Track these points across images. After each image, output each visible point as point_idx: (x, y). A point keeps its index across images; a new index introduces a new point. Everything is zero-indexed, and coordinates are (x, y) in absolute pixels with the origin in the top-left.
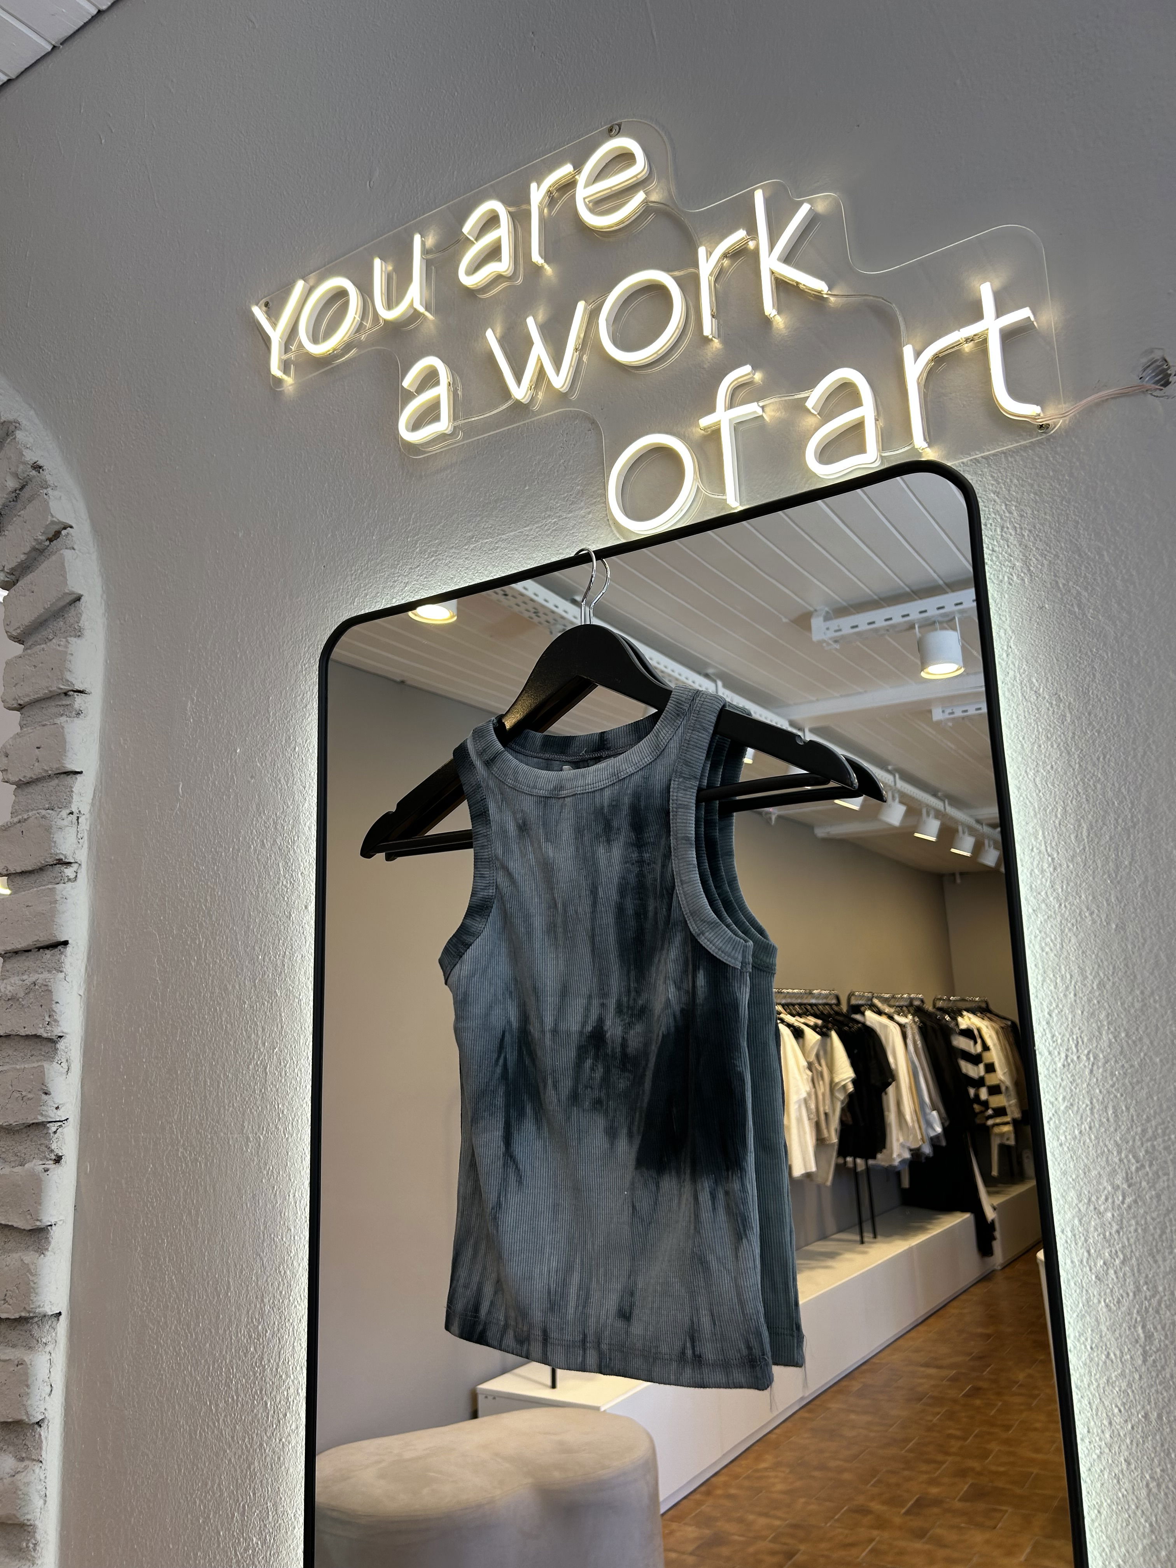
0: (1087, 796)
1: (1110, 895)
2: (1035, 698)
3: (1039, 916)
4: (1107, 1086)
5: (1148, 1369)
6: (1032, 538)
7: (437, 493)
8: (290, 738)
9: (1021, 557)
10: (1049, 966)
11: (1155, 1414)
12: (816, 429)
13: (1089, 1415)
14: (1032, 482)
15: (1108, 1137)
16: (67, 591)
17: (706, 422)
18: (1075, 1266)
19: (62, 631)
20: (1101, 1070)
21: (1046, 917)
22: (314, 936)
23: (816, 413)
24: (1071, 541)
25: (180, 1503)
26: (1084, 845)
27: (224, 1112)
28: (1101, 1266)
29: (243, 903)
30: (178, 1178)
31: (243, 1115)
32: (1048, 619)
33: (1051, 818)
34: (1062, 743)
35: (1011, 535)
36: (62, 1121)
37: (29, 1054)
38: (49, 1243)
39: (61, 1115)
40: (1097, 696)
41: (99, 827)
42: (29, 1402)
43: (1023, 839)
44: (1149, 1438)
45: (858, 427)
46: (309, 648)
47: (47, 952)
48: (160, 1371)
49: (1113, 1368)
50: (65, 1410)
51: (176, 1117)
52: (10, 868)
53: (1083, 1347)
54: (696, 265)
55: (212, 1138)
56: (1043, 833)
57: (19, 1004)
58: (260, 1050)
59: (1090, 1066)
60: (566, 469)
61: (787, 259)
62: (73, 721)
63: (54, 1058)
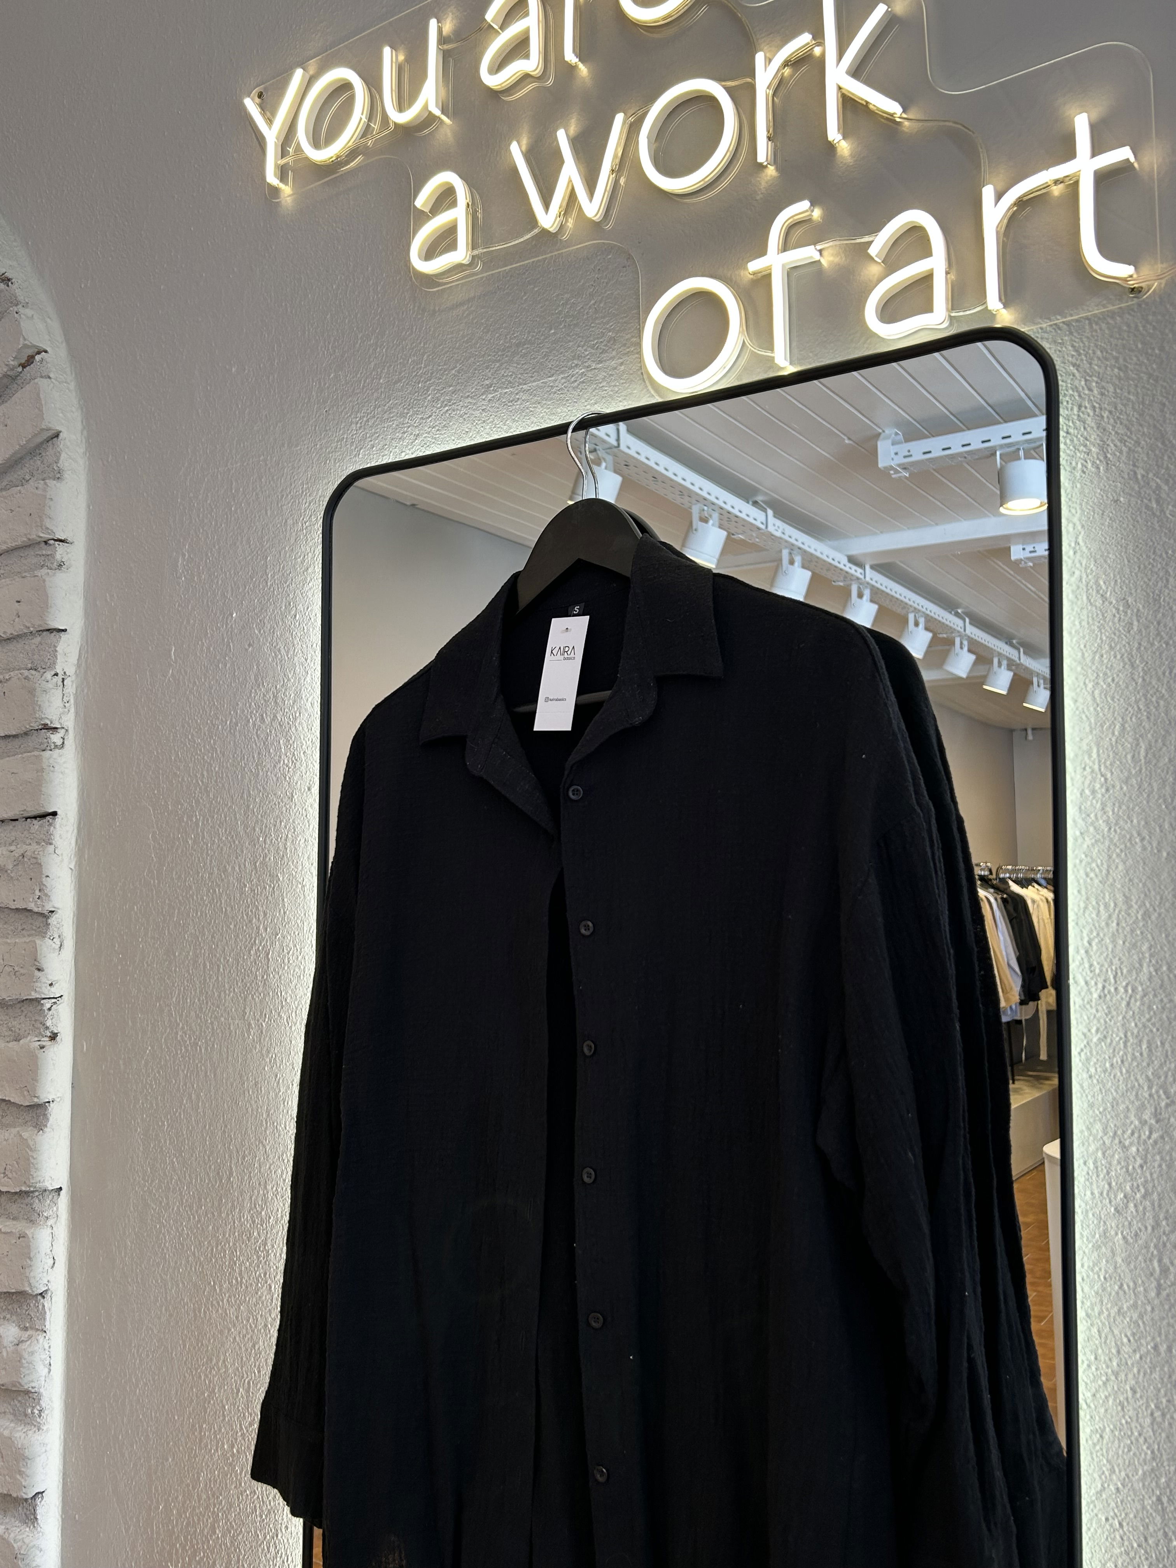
0: (1148, 713)
1: (1164, 820)
2: (1101, 602)
3: (1086, 838)
4: (1144, 1020)
5: (1161, 1302)
6: (1112, 421)
8: (290, 604)
9: (1098, 442)
10: (1092, 892)
11: (1165, 1346)
12: (880, 280)
13: (1097, 1342)
14: (1117, 355)
15: (1140, 1071)
16: (43, 427)
17: (755, 266)
18: (1094, 1198)
19: (40, 472)
20: (1138, 1003)
21: (1093, 841)
22: (318, 819)
23: (880, 261)
24: (1155, 426)
25: (185, 1377)
26: (1141, 765)
27: (225, 997)
28: (1121, 1199)
29: (242, 781)
30: (178, 1061)
31: (245, 1000)
32: (1122, 514)
33: (1107, 734)
34: (1126, 655)
35: (1089, 416)
36: (56, 998)
37: (20, 928)
38: (48, 1119)
39: (55, 992)
40: (1169, 604)
41: (86, 691)
42: (32, 1274)
43: (1076, 756)
44: (1158, 1369)
45: (926, 281)
46: (310, 504)
47: (35, 822)
48: (163, 1250)
49: (1126, 1298)
50: (69, 1282)
51: (174, 999)
53: (1096, 1276)
54: (753, 74)
55: (212, 1023)
56: (1098, 751)
57: (8, 876)
58: (261, 935)
59: (1128, 999)
60: (596, 311)
61: (856, 72)
62: (55, 573)
63: (46, 933)
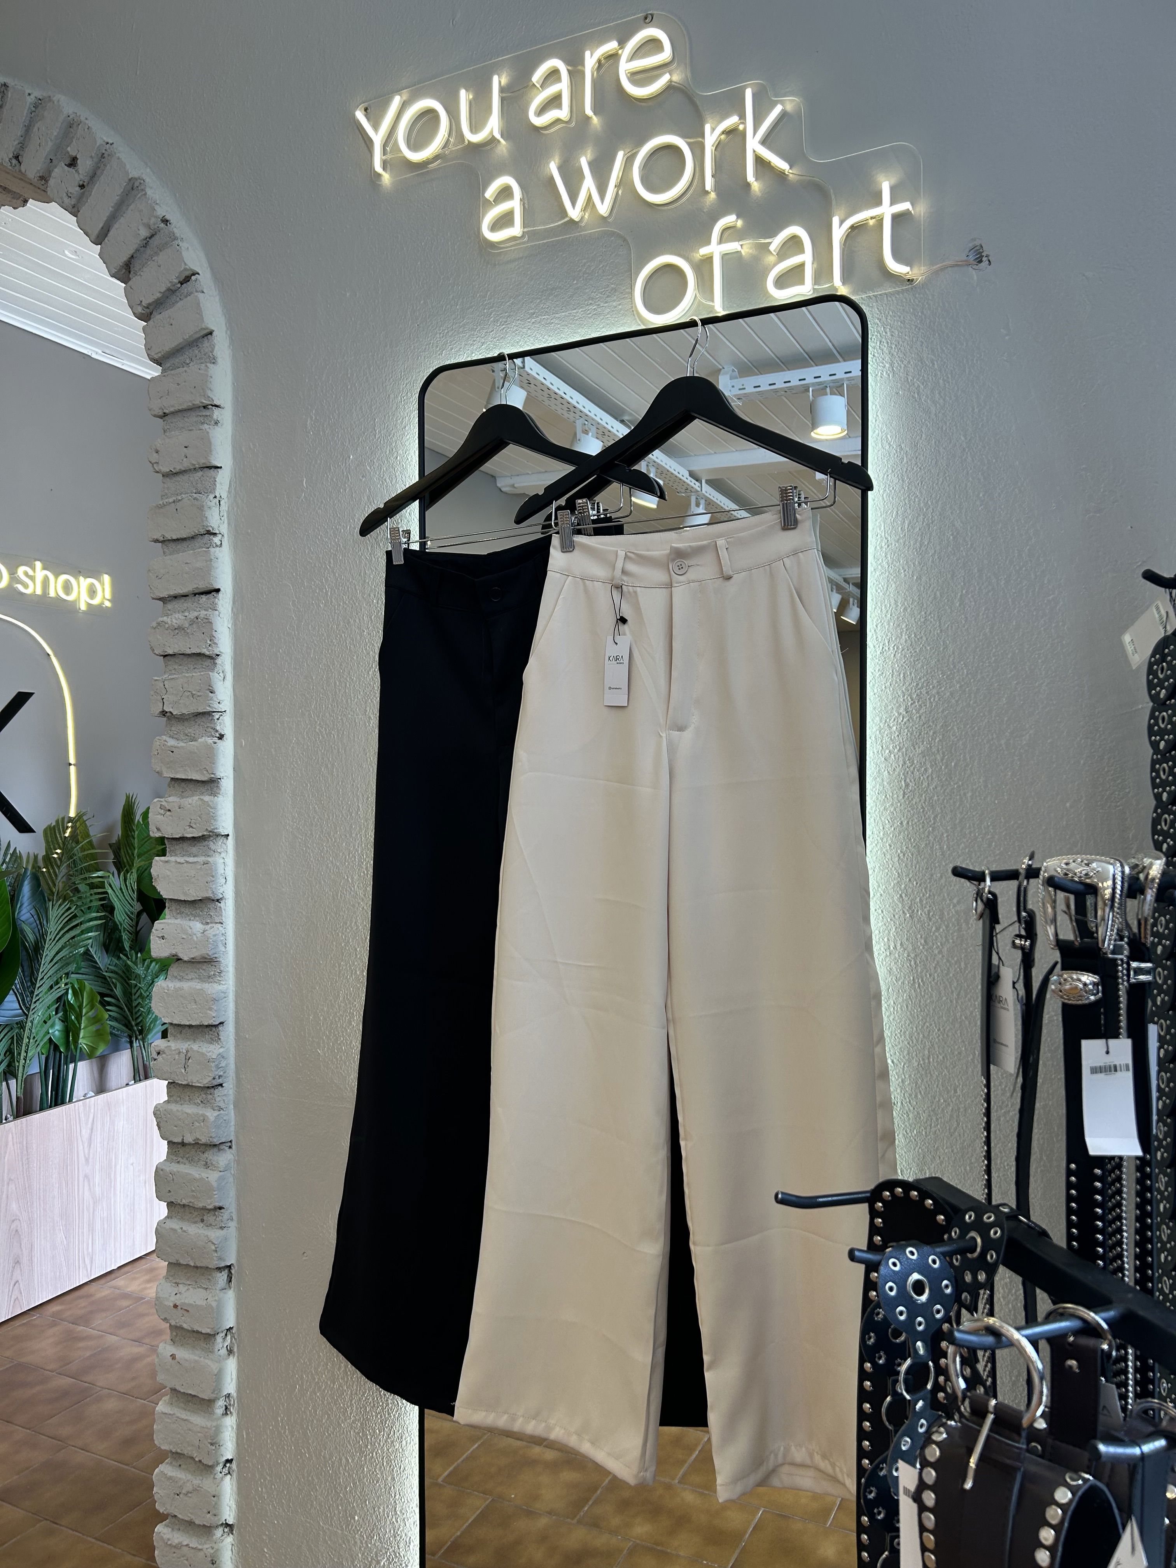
0: (910, 505)
1: (915, 560)
4: (902, 663)
5: (905, 801)
6: (896, 350)
7: (507, 279)
11: (906, 822)
12: (775, 265)
14: (900, 315)
15: (899, 688)
16: (202, 326)
17: (704, 251)
19: (198, 358)
20: (899, 654)
23: (775, 254)
26: (905, 533)
27: (350, 702)
30: (316, 745)
31: (366, 703)
33: (889, 517)
35: (884, 347)
36: (222, 711)
37: (192, 668)
38: (219, 789)
39: (221, 707)
40: (922, 448)
41: (236, 509)
42: (214, 886)
43: (873, 529)
45: (802, 266)
46: (409, 388)
47: (201, 597)
50: (236, 893)
51: (312, 707)
52: (167, 536)
54: (703, 136)
55: (342, 719)
57: (184, 632)
59: (894, 653)
60: (604, 271)
61: (764, 142)
62: (214, 428)
63: (214, 669)
